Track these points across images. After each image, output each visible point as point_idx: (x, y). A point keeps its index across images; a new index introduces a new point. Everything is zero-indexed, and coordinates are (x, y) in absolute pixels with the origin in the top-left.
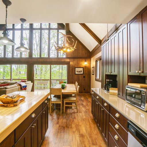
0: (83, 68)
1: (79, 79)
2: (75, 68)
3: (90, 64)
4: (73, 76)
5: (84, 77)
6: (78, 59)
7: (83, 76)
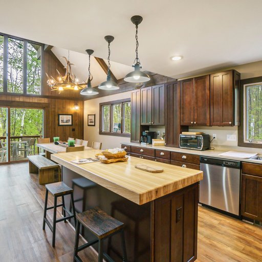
0: (72, 115)
1: (65, 133)
2: (59, 115)
3: (83, 109)
4: (55, 129)
5: (73, 130)
6: (64, 100)
7: (71, 128)
